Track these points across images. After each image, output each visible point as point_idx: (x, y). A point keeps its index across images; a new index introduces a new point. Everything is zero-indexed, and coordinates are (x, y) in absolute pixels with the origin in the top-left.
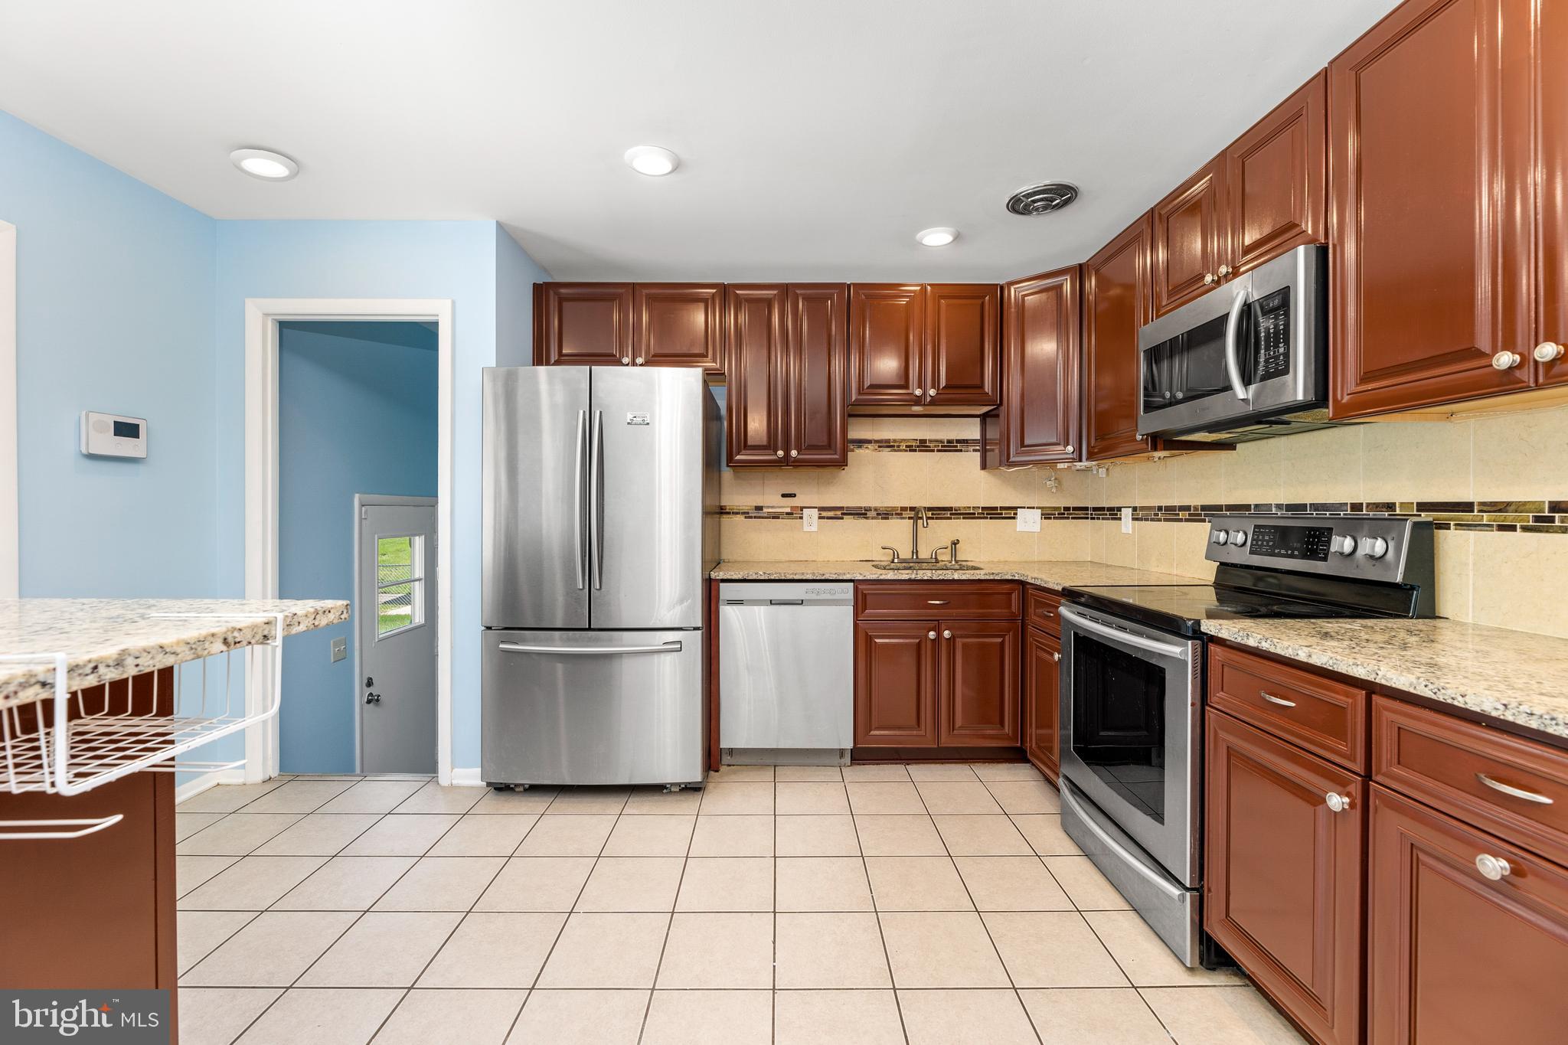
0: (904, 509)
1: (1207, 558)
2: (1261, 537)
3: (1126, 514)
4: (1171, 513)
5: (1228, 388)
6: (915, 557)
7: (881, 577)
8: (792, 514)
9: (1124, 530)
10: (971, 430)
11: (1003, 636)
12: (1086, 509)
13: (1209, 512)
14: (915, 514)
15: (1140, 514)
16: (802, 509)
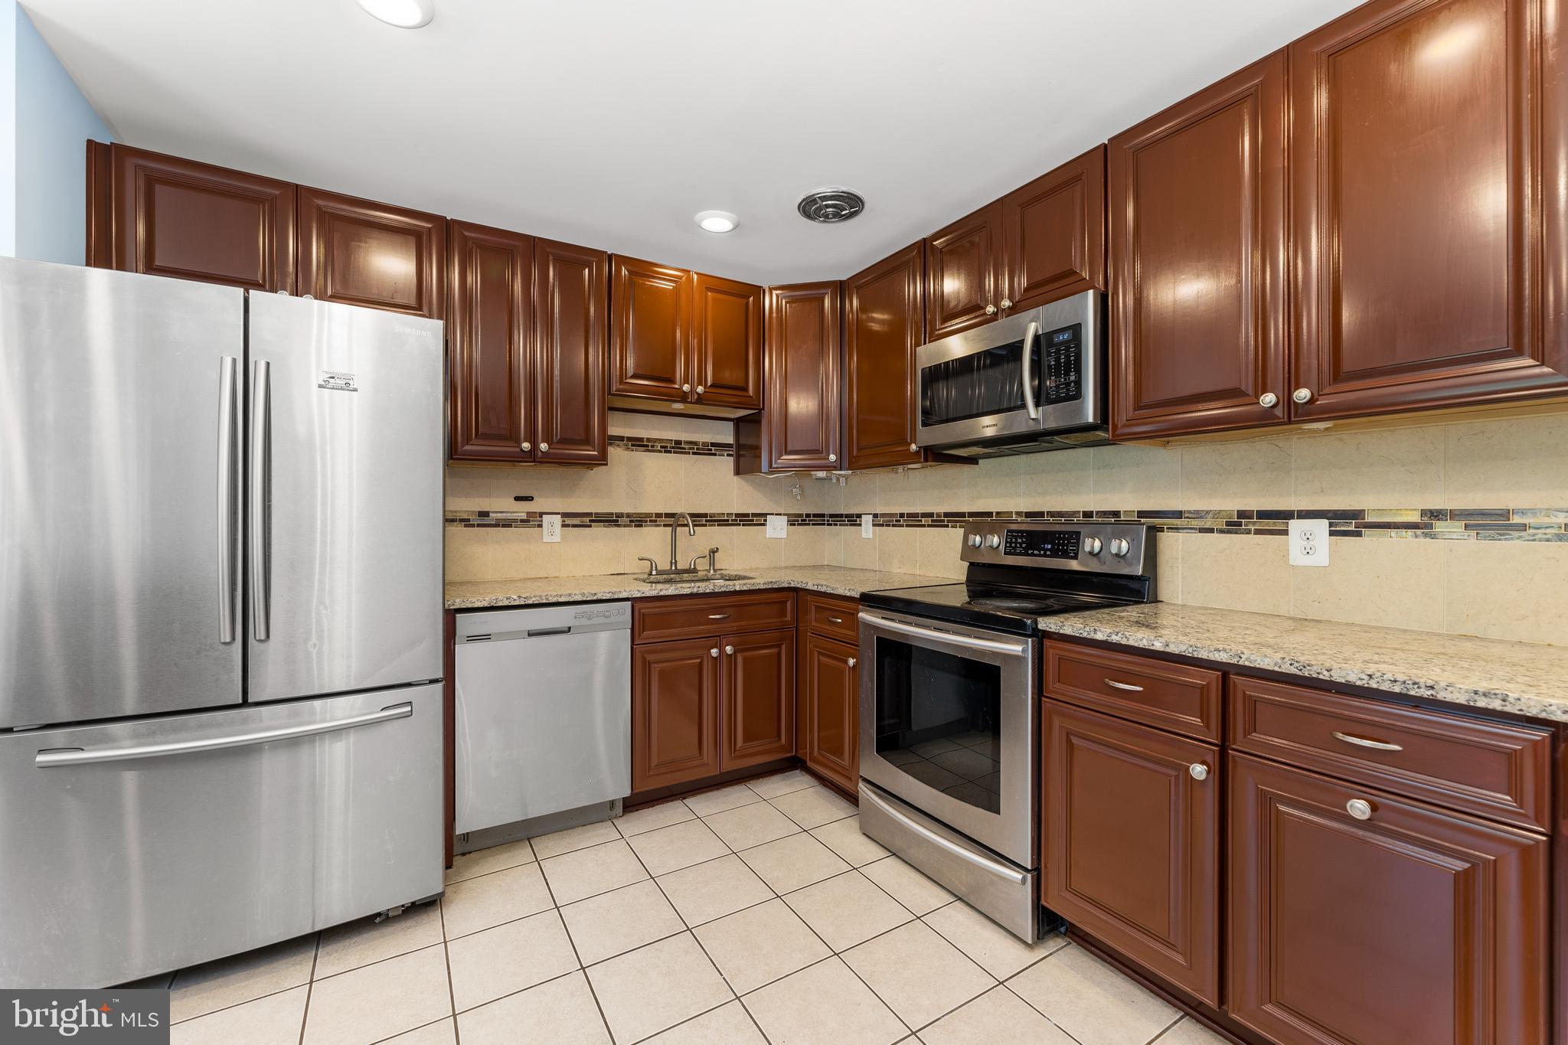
0: (659, 515)
1: (962, 559)
2: (1014, 540)
3: (867, 520)
4: (913, 520)
5: (1024, 406)
6: (673, 568)
7: (662, 593)
8: (528, 521)
9: (864, 535)
10: (725, 434)
11: (779, 646)
12: (823, 515)
13: (952, 518)
14: (672, 520)
15: (881, 520)
16: (541, 514)
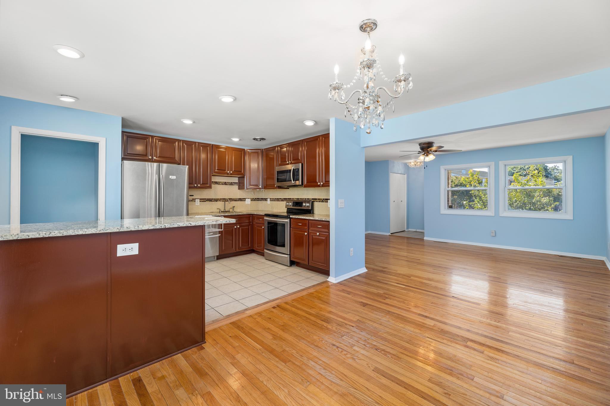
0: (221, 199)
1: (286, 208)
2: (294, 204)
3: (269, 200)
4: (278, 200)
5: (291, 181)
6: (225, 211)
8: (193, 200)
9: (268, 203)
10: (236, 180)
11: (249, 226)
12: (259, 199)
13: (285, 199)
14: (225, 200)
15: (272, 200)
16: (195, 199)
